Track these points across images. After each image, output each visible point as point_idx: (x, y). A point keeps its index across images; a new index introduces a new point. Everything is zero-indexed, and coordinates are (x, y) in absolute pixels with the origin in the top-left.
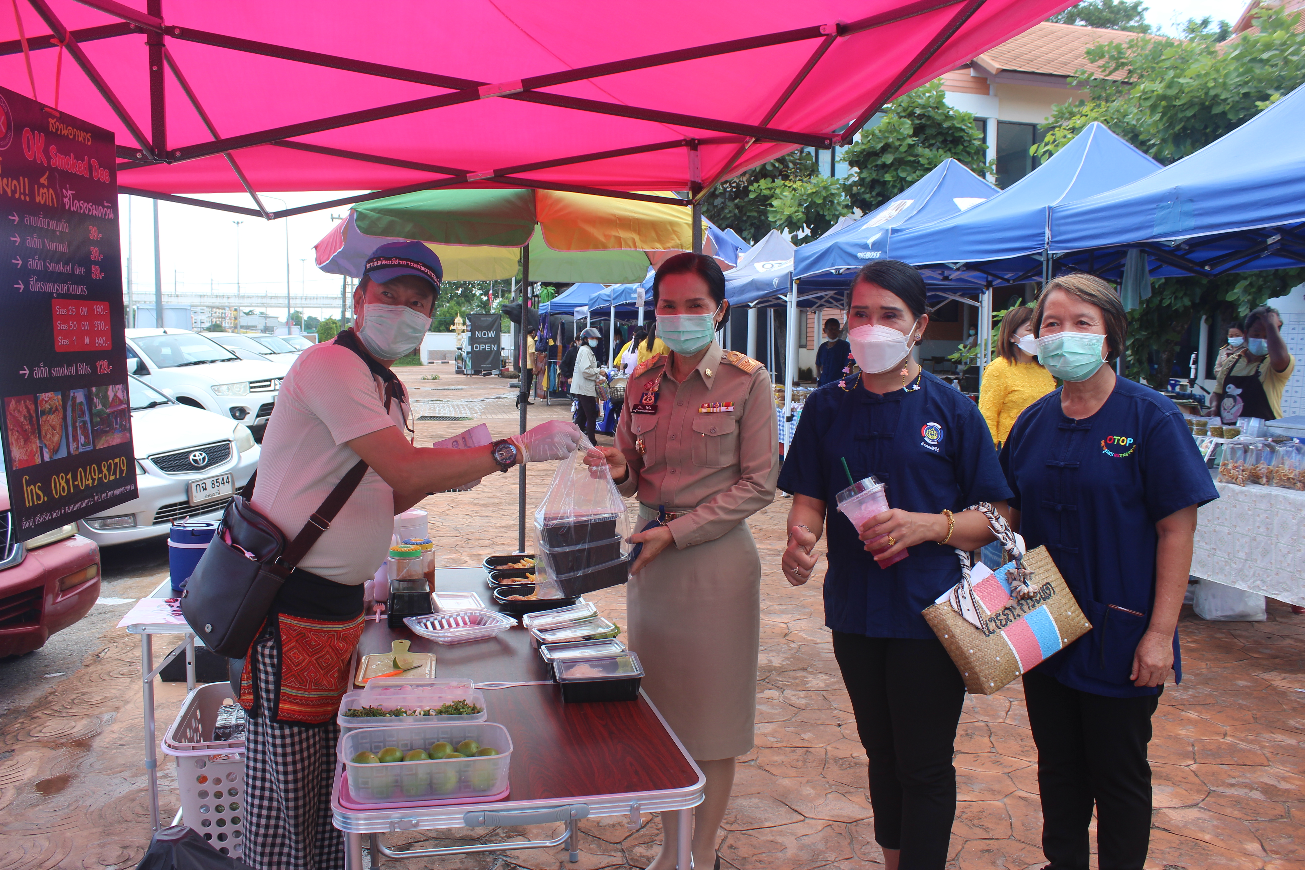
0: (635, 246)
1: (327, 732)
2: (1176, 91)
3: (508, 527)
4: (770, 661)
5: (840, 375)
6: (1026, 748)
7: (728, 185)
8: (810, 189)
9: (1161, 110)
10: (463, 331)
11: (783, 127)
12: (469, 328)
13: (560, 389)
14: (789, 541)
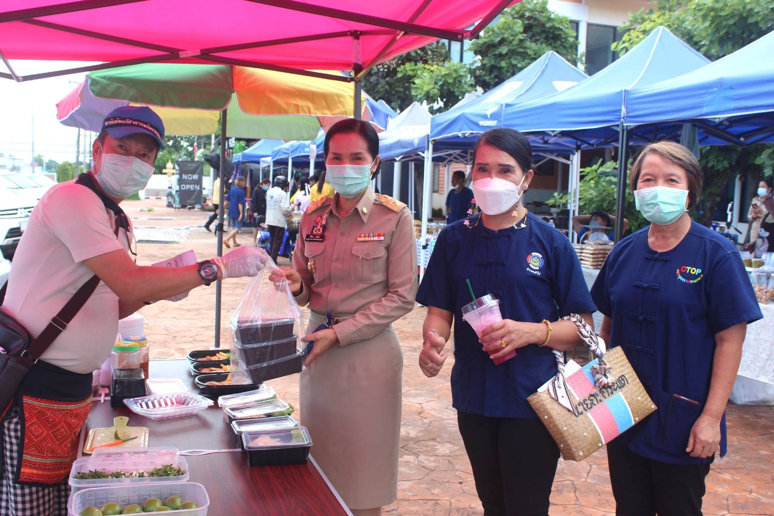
0: (310, 112)
1: (59, 491)
2: (722, 5)
3: (207, 328)
4: (408, 433)
5: (466, 215)
6: (602, 501)
7: (381, 66)
8: (444, 71)
9: (710, 18)
10: (173, 174)
11: (425, 24)
12: (178, 172)
13: (248, 221)
14: (424, 343)
